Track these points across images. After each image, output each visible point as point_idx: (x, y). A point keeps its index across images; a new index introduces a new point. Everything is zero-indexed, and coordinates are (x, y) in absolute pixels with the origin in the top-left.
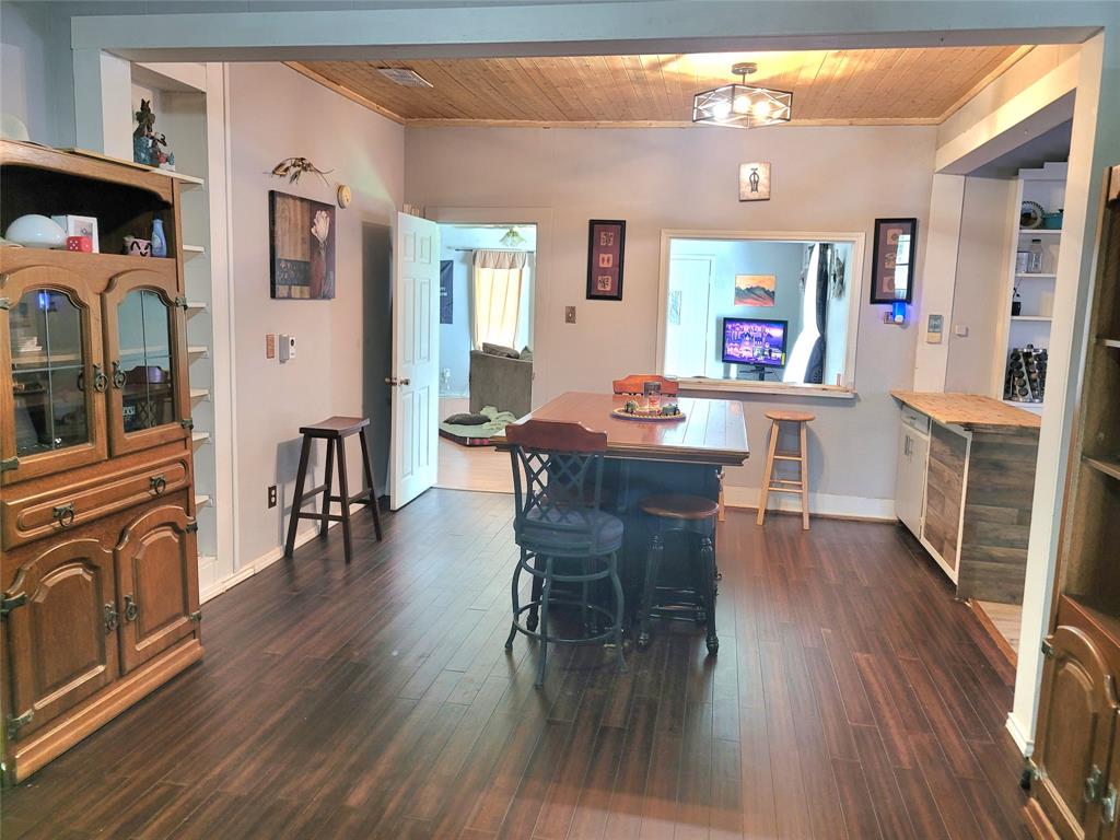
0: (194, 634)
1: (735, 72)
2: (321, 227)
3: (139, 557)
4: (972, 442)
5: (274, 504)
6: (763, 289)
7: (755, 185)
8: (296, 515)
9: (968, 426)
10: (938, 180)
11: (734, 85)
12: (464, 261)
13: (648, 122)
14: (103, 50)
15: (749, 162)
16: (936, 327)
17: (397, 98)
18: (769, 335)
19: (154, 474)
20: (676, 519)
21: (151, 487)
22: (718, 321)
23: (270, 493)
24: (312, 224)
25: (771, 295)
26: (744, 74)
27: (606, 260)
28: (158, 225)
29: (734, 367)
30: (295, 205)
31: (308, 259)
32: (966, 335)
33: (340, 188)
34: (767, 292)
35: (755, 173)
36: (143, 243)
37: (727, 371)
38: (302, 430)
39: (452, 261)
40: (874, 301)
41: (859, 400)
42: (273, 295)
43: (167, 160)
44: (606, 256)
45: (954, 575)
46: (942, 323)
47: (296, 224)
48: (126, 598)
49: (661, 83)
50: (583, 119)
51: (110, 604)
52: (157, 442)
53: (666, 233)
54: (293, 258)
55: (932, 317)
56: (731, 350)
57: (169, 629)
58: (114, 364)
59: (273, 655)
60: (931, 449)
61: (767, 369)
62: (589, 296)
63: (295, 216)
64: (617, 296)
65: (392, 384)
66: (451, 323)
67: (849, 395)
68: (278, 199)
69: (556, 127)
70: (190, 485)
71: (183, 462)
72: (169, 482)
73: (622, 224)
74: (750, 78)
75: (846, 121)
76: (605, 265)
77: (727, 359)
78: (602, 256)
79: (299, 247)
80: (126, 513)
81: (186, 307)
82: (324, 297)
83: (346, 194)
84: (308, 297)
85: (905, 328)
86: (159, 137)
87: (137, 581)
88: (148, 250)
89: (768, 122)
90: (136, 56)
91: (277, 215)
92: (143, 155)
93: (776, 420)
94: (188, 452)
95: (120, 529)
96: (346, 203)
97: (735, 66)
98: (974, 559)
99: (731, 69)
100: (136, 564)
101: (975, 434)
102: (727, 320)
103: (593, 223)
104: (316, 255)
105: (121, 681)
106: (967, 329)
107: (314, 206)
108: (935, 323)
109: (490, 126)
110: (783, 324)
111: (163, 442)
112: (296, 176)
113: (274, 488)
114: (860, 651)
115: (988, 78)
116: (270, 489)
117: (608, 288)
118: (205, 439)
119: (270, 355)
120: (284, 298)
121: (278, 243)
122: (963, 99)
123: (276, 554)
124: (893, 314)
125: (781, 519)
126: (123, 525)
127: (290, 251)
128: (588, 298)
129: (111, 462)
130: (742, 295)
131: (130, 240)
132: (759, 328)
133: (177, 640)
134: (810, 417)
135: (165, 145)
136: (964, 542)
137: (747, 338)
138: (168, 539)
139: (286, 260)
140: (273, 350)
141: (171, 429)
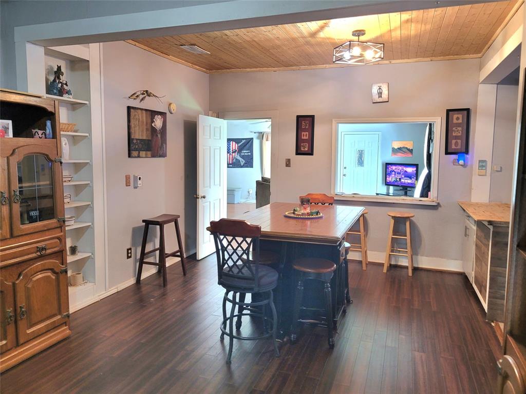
0: (65, 323)
1: (354, 35)
2: (158, 123)
3: (30, 286)
4: (493, 232)
5: (131, 257)
6: (407, 148)
7: (380, 94)
8: (141, 262)
9: (490, 223)
10: (481, 87)
11: (350, 41)
12: (258, 138)
13: (325, 65)
14: (28, 42)
15: (377, 83)
16: (483, 166)
17: (199, 60)
18: (406, 171)
19: (39, 245)
20: (309, 273)
21: (37, 251)
22: (383, 165)
23: (128, 251)
24: (153, 122)
25: (411, 151)
26: (359, 36)
27: (305, 136)
28: (49, 123)
29: (391, 188)
30: (142, 113)
31: (150, 138)
32: (501, 171)
33: (170, 104)
34: (409, 150)
35: (380, 89)
36: (40, 132)
37: (388, 190)
38: (144, 221)
39: (253, 138)
40: (447, 153)
41: (440, 206)
42: (129, 156)
43: (67, 93)
44: (305, 133)
45: (485, 306)
46: (486, 164)
47: (143, 122)
48: (20, 307)
49: (320, 44)
50: (291, 66)
51: (10, 310)
52: (42, 229)
53: (335, 121)
54: (141, 138)
55: (480, 161)
56: (389, 179)
57: (48, 322)
58: (14, 191)
59: (105, 336)
60: (477, 235)
61: (408, 189)
62: (297, 153)
63: (142, 117)
64: (311, 153)
65: (197, 198)
66: (252, 167)
67: (434, 204)
68: (132, 110)
69: (279, 70)
70: (63, 250)
71: (58, 238)
72: (48, 249)
73: (312, 117)
74: (362, 38)
75: (429, 59)
76: (305, 138)
77: (388, 184)
78: (303, 133)
79: (145, 132)
80: (23, 264)
81: (61, 163)
82: (160, 156)
83: (173, 107)
84: (150, 156)
85: (466, 167)
86: (65, 82)
87: (28, 298)
88: (43, 135)
89: (374, 60)
90: (48, 44)
91: (132, 117)
92: (55, 91)
93: (393, 217)
94: (62, 234)
95: (19, 272)
96: (173, 111)
97: (353, 32)
98: (497, 298)
99: (351, 34)
100: (27, 290)
101: (494, 227)
102: (387, 164)
103: (298, 117)
104: (155, 137)
105: (17, 348)
106: (501, 168)
107: (153, 113)
108: (482, 164)
109: (248, 72)
110: (416, 166)
111: (46, 229)
112: (142, 99)
113: (130, 249)
114: (418, 351)
115: (499, 29)
116: (128, 250)
117: (306, 149)
118: (89, 226)
119: (128, 184)
120: (136, 157)
121: (132, 131)
122: (490, 43)
123: (132, 281)
124: (458, 160)
125: (399, 269)
126: (20, 270)
127: (140, 134)
128: (296, 154)
129: (12, 239)
130: (395, 151)
131: (34, 131)
132: (400, 168)
133: (55, 327)
134: (413, 215)
135: (67, 86)
136: (490, 288)
137: (393, 173)
138: (49, 277)
139: (137, 139)
140: (129, 182)
141: (52, 222)
